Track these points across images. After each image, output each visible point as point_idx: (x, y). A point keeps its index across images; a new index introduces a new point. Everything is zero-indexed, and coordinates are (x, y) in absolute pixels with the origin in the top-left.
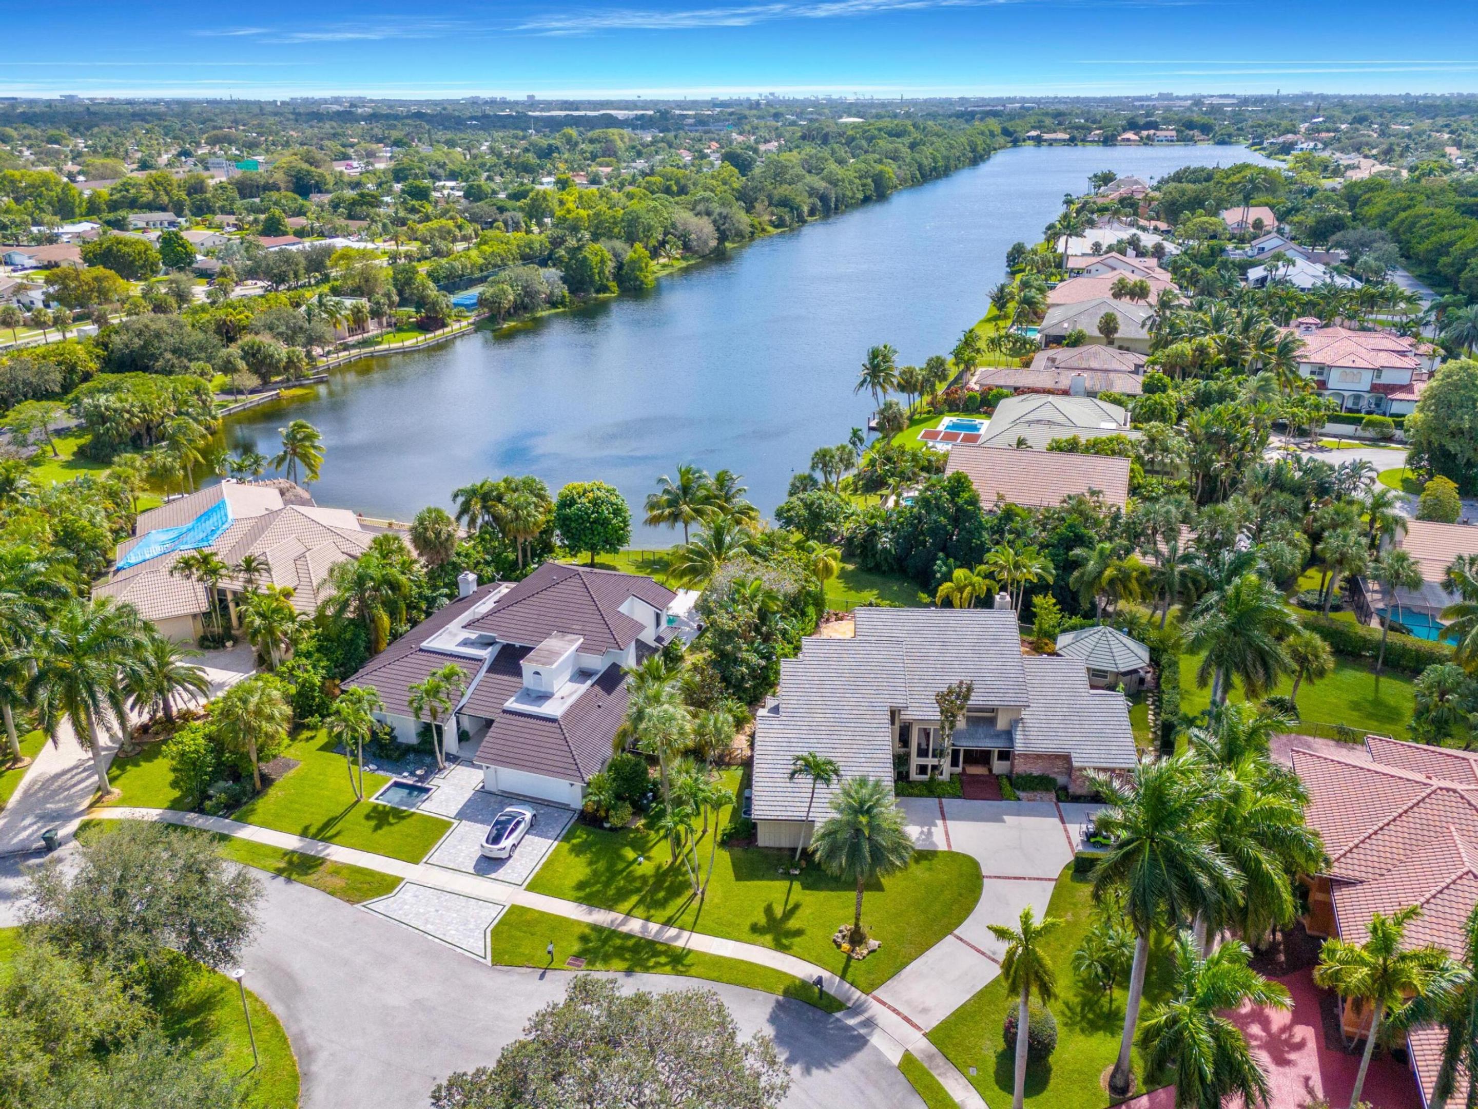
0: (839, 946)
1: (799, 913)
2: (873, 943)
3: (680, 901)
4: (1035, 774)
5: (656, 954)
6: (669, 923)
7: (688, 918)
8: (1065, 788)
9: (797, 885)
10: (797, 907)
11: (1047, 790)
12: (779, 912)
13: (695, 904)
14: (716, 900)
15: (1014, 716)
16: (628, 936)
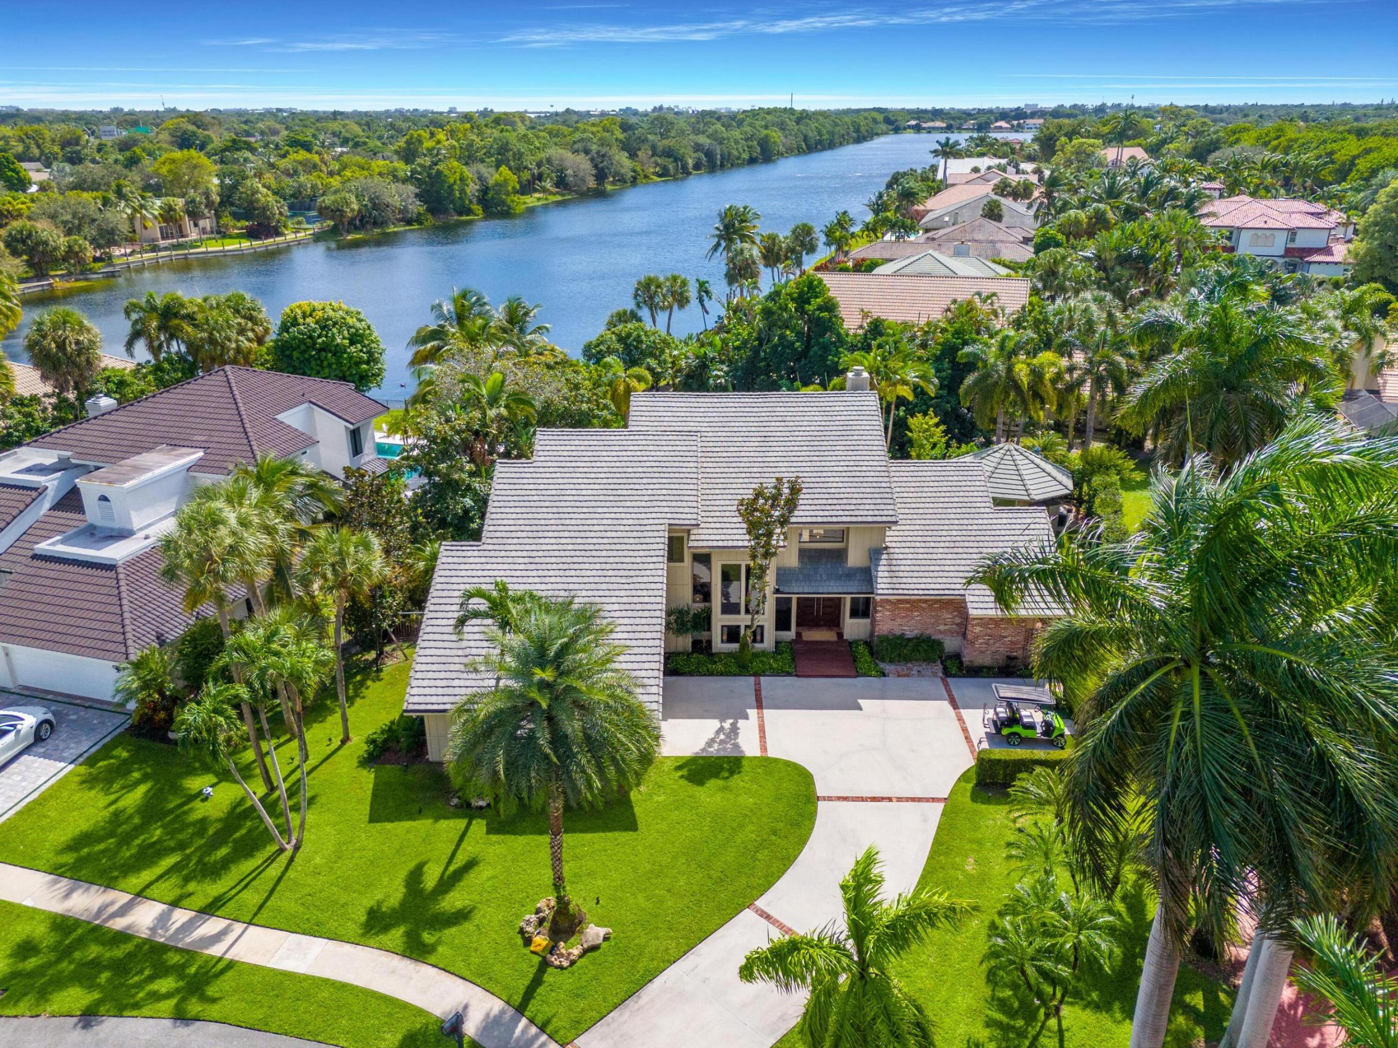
0: (528, 941)
1: (472, 878)
2: (594, 932)
3: (247, 866)
4: (909, 634)
5: (161, 970)
6: (210, 910)
7: (251, 898)
8: (957, 657)
9: (479, 826)
10: (471, 865)
11: (929, 660)
12: (431, 878)
13: (274, 871)
14: (318, 860)
15: (875, 544)
16: (123, 937)
